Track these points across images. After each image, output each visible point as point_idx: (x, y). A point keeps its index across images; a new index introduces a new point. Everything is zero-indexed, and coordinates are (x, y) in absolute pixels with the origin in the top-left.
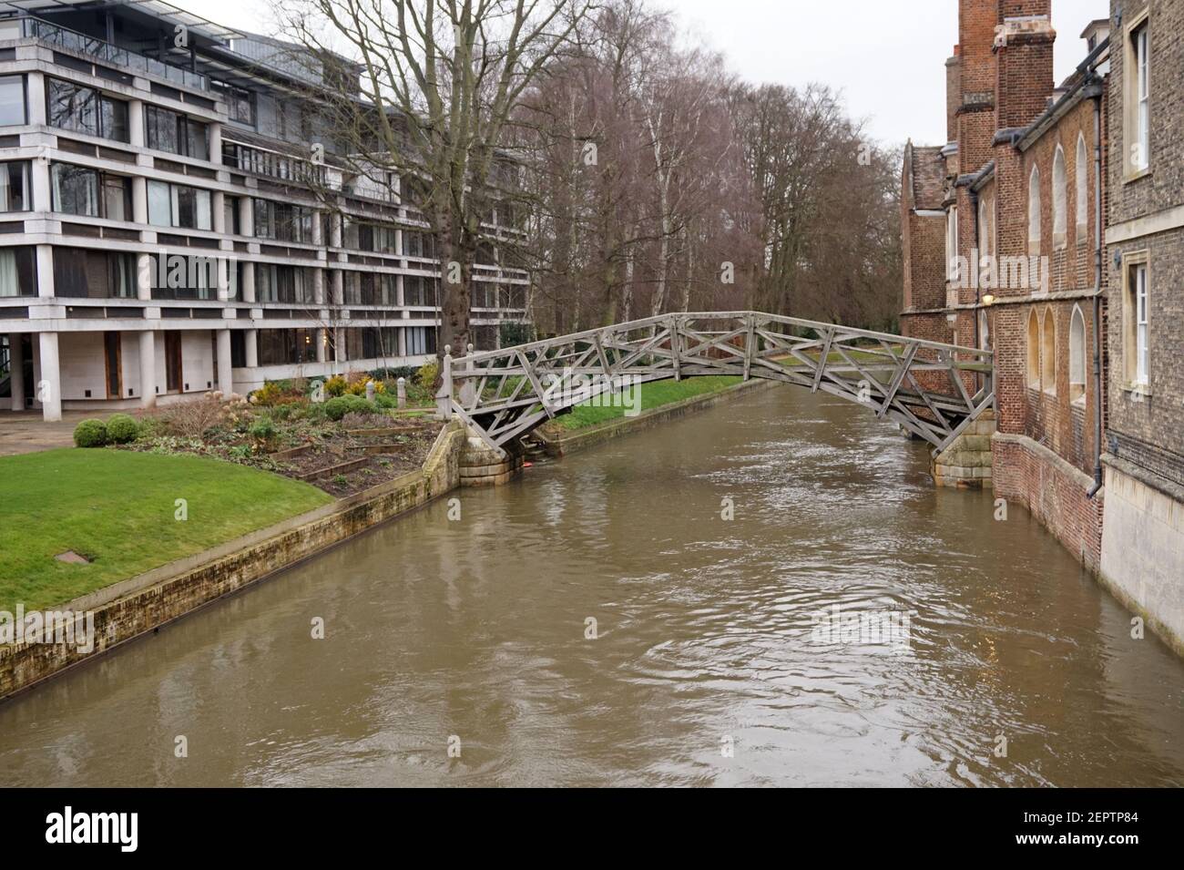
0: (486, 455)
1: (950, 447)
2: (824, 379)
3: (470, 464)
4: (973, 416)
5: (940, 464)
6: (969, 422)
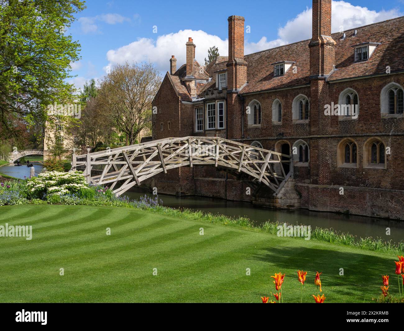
1: (281, 192)
4: (286, 180)
5: (278, 199)
6: (285, 183)
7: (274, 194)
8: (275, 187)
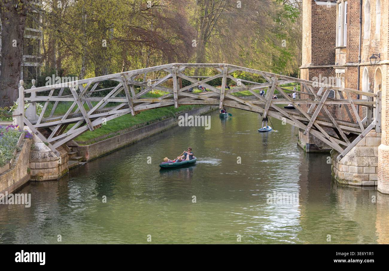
0: (47, 154)
1: (349, 154)
2: (272, 109)
3: (37, 160)
4: (363, 134)
5: (342, 164)
6: (360, 138)
7: (338, 157)
8: (341, 145)
